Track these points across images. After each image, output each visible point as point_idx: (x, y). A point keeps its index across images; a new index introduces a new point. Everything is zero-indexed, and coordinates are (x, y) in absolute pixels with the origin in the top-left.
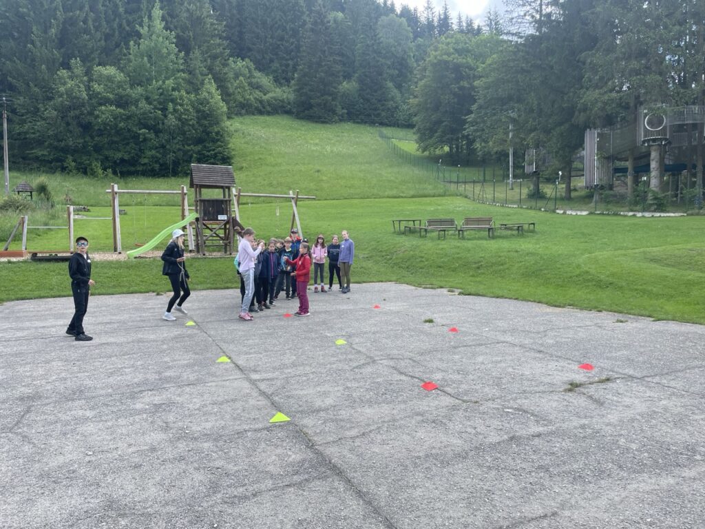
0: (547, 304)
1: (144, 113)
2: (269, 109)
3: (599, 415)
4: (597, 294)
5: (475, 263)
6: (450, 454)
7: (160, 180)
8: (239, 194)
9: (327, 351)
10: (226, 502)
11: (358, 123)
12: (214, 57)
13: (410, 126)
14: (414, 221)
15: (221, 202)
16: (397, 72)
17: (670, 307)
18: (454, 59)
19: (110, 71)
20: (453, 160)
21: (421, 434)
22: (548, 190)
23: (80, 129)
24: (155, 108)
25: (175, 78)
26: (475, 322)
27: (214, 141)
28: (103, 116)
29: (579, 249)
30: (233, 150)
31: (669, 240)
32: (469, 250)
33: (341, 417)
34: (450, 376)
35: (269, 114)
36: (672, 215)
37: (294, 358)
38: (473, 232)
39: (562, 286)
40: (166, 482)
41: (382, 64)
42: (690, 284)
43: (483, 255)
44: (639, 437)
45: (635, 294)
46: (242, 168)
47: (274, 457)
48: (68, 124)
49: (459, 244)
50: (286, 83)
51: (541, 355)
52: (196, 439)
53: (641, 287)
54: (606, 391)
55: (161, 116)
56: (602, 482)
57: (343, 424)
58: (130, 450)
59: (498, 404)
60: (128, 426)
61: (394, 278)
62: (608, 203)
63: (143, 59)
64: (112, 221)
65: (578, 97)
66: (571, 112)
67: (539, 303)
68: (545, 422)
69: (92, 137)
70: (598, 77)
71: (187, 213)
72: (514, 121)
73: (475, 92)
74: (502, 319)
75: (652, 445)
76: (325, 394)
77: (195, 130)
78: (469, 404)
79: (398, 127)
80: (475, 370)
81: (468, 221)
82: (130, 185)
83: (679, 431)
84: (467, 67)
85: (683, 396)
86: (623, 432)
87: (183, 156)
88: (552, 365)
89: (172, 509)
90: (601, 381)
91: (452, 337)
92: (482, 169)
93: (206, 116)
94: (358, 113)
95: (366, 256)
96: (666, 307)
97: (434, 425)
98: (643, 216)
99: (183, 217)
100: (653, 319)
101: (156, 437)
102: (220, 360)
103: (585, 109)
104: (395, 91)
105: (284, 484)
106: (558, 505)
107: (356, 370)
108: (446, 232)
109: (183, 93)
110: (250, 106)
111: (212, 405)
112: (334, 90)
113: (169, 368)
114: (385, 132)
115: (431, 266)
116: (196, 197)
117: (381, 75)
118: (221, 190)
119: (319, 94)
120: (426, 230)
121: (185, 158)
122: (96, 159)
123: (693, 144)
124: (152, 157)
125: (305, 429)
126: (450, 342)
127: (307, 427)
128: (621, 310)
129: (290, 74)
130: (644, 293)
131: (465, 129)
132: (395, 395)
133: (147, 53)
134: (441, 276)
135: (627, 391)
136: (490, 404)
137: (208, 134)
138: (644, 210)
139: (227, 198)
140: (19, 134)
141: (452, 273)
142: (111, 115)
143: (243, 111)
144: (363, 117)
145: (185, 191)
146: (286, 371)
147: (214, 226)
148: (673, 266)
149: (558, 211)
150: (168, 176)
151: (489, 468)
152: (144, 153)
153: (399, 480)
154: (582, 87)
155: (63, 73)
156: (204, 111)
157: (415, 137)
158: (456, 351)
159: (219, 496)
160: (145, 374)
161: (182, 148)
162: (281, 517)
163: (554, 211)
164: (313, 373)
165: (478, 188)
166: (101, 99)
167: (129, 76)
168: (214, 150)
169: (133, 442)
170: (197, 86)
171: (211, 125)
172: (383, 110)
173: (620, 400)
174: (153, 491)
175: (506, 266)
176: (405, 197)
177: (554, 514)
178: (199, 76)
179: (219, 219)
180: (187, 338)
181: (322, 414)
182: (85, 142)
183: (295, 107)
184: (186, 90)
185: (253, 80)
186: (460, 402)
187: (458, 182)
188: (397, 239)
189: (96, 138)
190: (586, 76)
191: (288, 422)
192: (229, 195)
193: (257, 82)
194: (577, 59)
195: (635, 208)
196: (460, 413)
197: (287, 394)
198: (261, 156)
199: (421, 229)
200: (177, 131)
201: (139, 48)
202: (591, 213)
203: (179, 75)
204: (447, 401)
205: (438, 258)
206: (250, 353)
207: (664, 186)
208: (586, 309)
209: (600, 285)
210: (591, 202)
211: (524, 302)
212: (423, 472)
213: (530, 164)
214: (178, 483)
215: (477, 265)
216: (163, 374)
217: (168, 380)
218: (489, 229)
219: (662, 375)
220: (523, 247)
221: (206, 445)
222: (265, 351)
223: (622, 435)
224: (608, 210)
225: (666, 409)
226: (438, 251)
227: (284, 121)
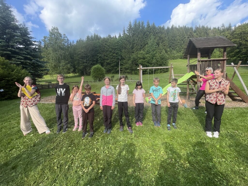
1: (148, 60)
2: (175, 58)
24: (151, 59)
35: (176, 59)
48: (133, 64)
50: (180, 52)
122: (138, 71)
137: (163, 63)
150: (153, 74)
155: (133, 54)
156: (162, 58)
166: (140, 58)
182: (136, 68)
183: (182, 57)
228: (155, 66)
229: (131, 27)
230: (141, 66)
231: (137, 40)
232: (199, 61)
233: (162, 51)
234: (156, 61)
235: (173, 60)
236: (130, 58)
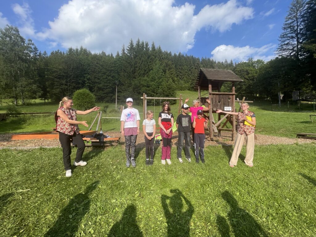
1: (154, 89)
2: (183, 89)
18: (245, 68)
23: (138, 94)
27: (172, 96)
35: (183, 90)
48: (135, 92)
50: (187, 83)
63: (154, 74)
137: (170, 94)
140: (123, 96)
155: (134, 79)
156: (169, 87)
166: (143, 85)
167: (150, 80)
183: (190, 88)
193: (180, 83)
228: (161, 97)
229: (132, 46)
230: (146, 95)
231: (140, 64)
232: (210, 94)
233: (169, 80)
234: (162, 91)
235: (181, 91)
236: (131, 84)
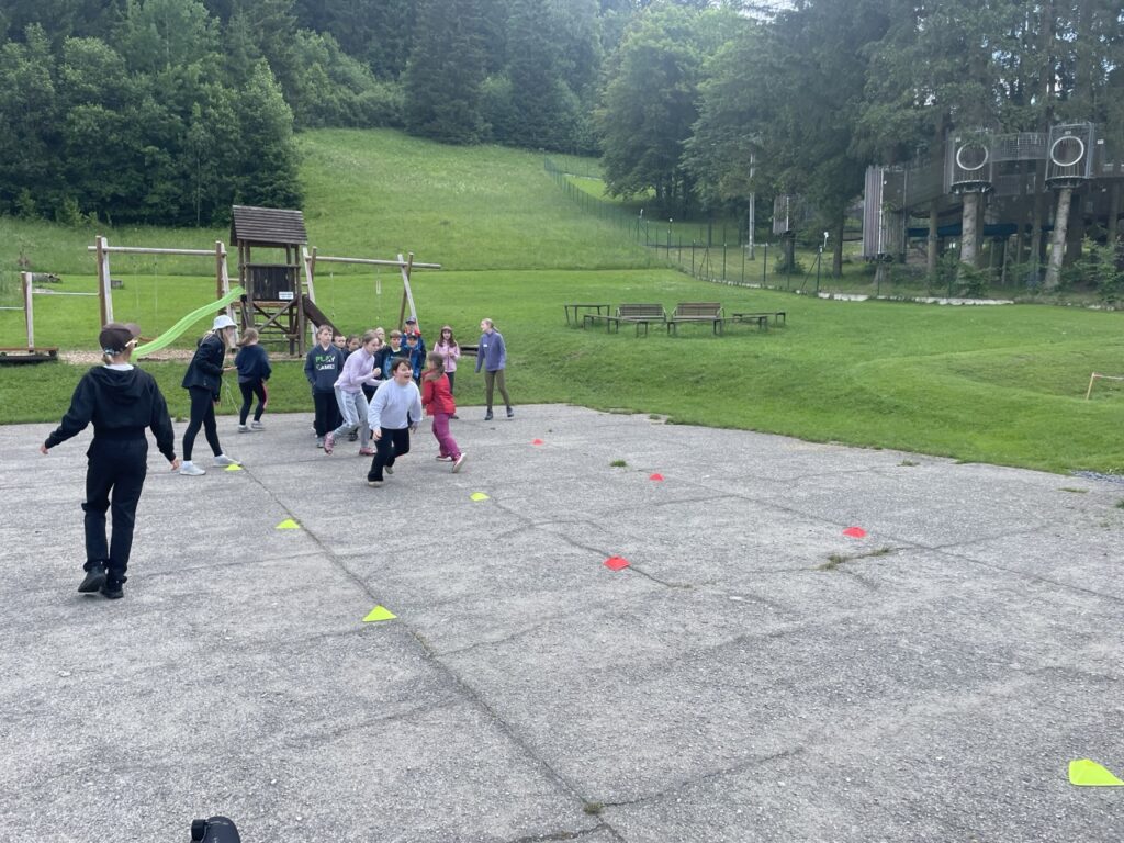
0: (799, 437)
1: (151, 119)
2: (364, 118)
3: (870, 604)
4: (876, 423)
5: (693, 374)
6: (646, 665)
7: (181, 231)
8: (314, 257)
9: (457, 512)
10: (290, 746)
11: (510, 145)
12: (271, 28)
13: (593, 153)
14: (598, 307)
15: (284, 270)
16: (574, 64)
17: (983, 443)
18: (665, 46)
19: (94, 45)
20: (663, 211)
21: (602, 635)
22: (806, 261)
23: (43, 143)
24: (171, 110)
25: (204, 61)
26: (689, 465)
27: (273, 169)
28: (82, 122)
29: (851, 354)
30: (304, 184)
31: (985, 341)
32: (684, 354)
33: (477, 612)
34: (650, 547)
35: (363, 126)
36: (992, 302)
37: (404, 521)
38: (690, 326)
39: (823, 411)
40: (193, 717)
41: (550, 50)
42: (1016, 407)
43: (705, 363)
44: (928, 635)
45: (931, 423)
46: (320, 214)
47: (369, 675)
48: (21, 135)
49: (668, 345)
50: (392, 76)
51: (788, 516)
52: (242, 649)
53: (940, 413)
54: (884, 568)
55: (180, 125)
56: (872, 702)
57: (480, 622)
58: (133, 668)
59: (720, 589)
60: (129, 630)
61: (567, 397)
62: (898, 282)
63: (149, 27)
64: (98, 299)
65: (857, 114)
66: (845, 137)
67: (788, 435)
68: (791, 615)
69: (64, 159)
70: (886, 84)
71: (226, 287)
72: (757, 149)
73: (697, 100)
74: (731, 461)
75: (947, 647)
76: (454, 577)
77: (240, 149)
78: (675, 589)
79: (575, 154)
80: (687, 538)
81: (683, 308)
82: (129, 239)
83: (988, 627)
84: (685, 60)
85: (995, 575)
86: (905, 629)
87: (219, 192)
88: (804, 529)
89: (203, 758)
90: (876, 554)
91: (654, 489)
92: (706, 226)
93: (258, 127)
94: (512, 129)
95: (521, 362)
96: (978, 443)
97: (622, 621)
98: (949, 304)
99: (220, 293)
100: (956, 461)
101: (178, 647)
102: (283, 525)
103: (866, 134)
104: (572, 95)
105: (385, 715)
106: (805, 738)
107: (503, 540)
108: (649, 326)
109: (219, 86)
110: (333, 112)
111: (268, 597)
112: (473, 91)
113: (197, 538)
114: (554, 162)
115: (624, 379)
116: (242, 261)
117: (548, 67)
118: (284, 250)
119: (446, 96)
120: (617, 321)
121: (223, 196)
122: (71, 196)
123: (1028, 193)
124: (167, 193)
125: (420, 632)
126: (651, 496)
127: (423, 628)
128: (911, 447)
129: (398, 60)
130: (946, 422)
131: (681, 161)
132: (563, 577)
133: (156, 17)
134: (640, 394)
135: (913, 568)
136: (709, 590)
137: (261, 156)
138: (951, 295)
139: (293, 263)
141: (656, 389)
142: (95, 121)
143: (321, 120)
144: (519, 137)
145: (223, 251)
146: (391, 542)
147: (272, 310)
148: (990, 381)
149: (821, 295)
150: (193, 226)
151: (704, 685)
152: (152, 186)
153: (565, 706)
154: (863, 99)
155: (13, 48)
156: (254, 118)
157: (603, 171)
158: (660, 508)
159: (280, 736)
160: (157, 547)
161: (217, 178)
162: (379, 766)
163: (815, 295)
164: (434, 544)
165: (699, 257)
166: (78, 93)
167: (126, 55)
168: (271, 184)
169: (137, 655)
170: (243, 75)
171: (266, 142)
172: (550, 126)
173: (902, 581)
174: (171, 732)
175: (739, 380)
176: (586, 269)
177: (799, 751)
178: (246, 58)
179: (281, 297)
180: (228, 492)
181: (447, 608)
182: (52, 165)
183: (407, 117)
184: (222, 82)
185: (336, 68)
186: (663, 586)
187: (668, 247)
188: (572, 335)
189: (70, 160)
190: (870, 81)
191: (393, 620)
192: (297, 259)
193: (344, 74)
194: (857, 52)
195: (938, 292)
196: (662, 604)
197: (392, 577)
198: (350, 196)
199: (609, 320)
200: (208, 151)
201: (142, 9)
202: (871, 299)
203: (211, 56)
204: (643, 585)
205: (635, 365)
206: (333, 515)
207: (982, 258)
208: (858, 445)
209: (881, 408)
210: (871, 282)
211: (765, 435)
212: (604, 693)
213: (781, 219)
214: (212, 718)
215: (695, 378)
216: (188, 548)
217: (196, 557)
218: (715, 322)
219: (967, 543)
220: (766, 350)
221: (259, 658)
222: (357, 511)
223: (903, 632)
224: (895, 294)
225: (970, 595)
226: (635, 355)
227: (391, 139)
235: (348, 131)
